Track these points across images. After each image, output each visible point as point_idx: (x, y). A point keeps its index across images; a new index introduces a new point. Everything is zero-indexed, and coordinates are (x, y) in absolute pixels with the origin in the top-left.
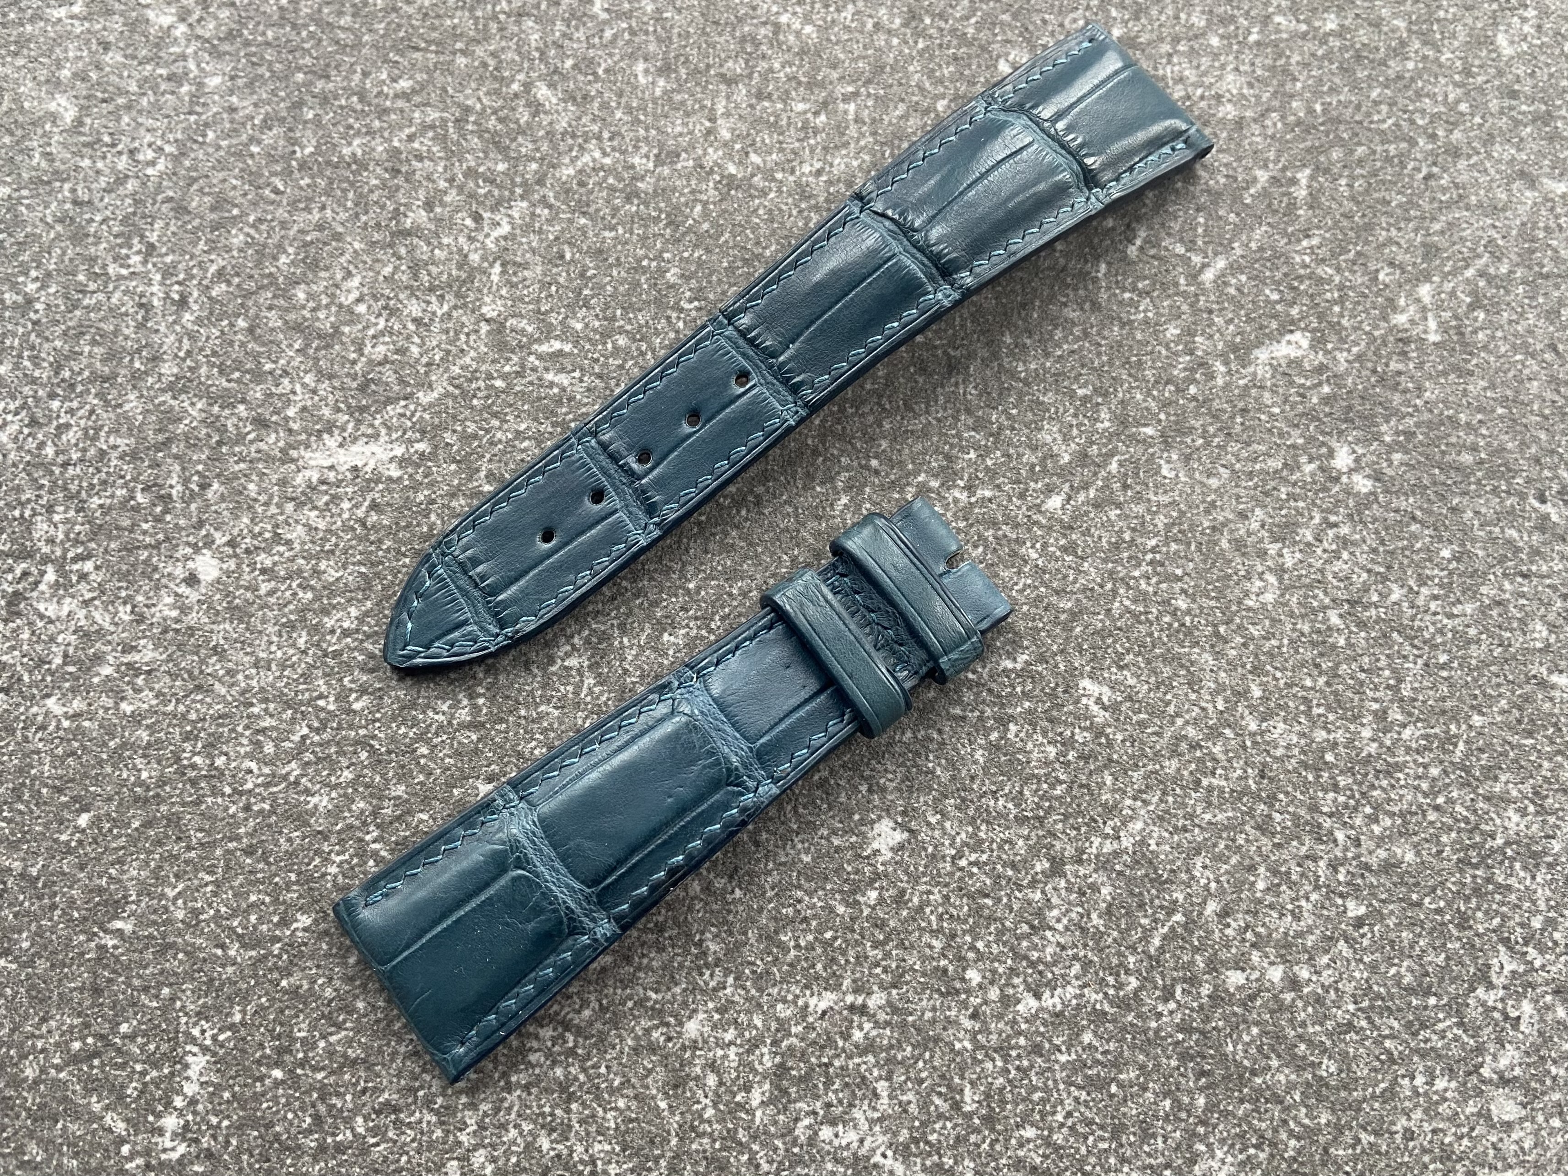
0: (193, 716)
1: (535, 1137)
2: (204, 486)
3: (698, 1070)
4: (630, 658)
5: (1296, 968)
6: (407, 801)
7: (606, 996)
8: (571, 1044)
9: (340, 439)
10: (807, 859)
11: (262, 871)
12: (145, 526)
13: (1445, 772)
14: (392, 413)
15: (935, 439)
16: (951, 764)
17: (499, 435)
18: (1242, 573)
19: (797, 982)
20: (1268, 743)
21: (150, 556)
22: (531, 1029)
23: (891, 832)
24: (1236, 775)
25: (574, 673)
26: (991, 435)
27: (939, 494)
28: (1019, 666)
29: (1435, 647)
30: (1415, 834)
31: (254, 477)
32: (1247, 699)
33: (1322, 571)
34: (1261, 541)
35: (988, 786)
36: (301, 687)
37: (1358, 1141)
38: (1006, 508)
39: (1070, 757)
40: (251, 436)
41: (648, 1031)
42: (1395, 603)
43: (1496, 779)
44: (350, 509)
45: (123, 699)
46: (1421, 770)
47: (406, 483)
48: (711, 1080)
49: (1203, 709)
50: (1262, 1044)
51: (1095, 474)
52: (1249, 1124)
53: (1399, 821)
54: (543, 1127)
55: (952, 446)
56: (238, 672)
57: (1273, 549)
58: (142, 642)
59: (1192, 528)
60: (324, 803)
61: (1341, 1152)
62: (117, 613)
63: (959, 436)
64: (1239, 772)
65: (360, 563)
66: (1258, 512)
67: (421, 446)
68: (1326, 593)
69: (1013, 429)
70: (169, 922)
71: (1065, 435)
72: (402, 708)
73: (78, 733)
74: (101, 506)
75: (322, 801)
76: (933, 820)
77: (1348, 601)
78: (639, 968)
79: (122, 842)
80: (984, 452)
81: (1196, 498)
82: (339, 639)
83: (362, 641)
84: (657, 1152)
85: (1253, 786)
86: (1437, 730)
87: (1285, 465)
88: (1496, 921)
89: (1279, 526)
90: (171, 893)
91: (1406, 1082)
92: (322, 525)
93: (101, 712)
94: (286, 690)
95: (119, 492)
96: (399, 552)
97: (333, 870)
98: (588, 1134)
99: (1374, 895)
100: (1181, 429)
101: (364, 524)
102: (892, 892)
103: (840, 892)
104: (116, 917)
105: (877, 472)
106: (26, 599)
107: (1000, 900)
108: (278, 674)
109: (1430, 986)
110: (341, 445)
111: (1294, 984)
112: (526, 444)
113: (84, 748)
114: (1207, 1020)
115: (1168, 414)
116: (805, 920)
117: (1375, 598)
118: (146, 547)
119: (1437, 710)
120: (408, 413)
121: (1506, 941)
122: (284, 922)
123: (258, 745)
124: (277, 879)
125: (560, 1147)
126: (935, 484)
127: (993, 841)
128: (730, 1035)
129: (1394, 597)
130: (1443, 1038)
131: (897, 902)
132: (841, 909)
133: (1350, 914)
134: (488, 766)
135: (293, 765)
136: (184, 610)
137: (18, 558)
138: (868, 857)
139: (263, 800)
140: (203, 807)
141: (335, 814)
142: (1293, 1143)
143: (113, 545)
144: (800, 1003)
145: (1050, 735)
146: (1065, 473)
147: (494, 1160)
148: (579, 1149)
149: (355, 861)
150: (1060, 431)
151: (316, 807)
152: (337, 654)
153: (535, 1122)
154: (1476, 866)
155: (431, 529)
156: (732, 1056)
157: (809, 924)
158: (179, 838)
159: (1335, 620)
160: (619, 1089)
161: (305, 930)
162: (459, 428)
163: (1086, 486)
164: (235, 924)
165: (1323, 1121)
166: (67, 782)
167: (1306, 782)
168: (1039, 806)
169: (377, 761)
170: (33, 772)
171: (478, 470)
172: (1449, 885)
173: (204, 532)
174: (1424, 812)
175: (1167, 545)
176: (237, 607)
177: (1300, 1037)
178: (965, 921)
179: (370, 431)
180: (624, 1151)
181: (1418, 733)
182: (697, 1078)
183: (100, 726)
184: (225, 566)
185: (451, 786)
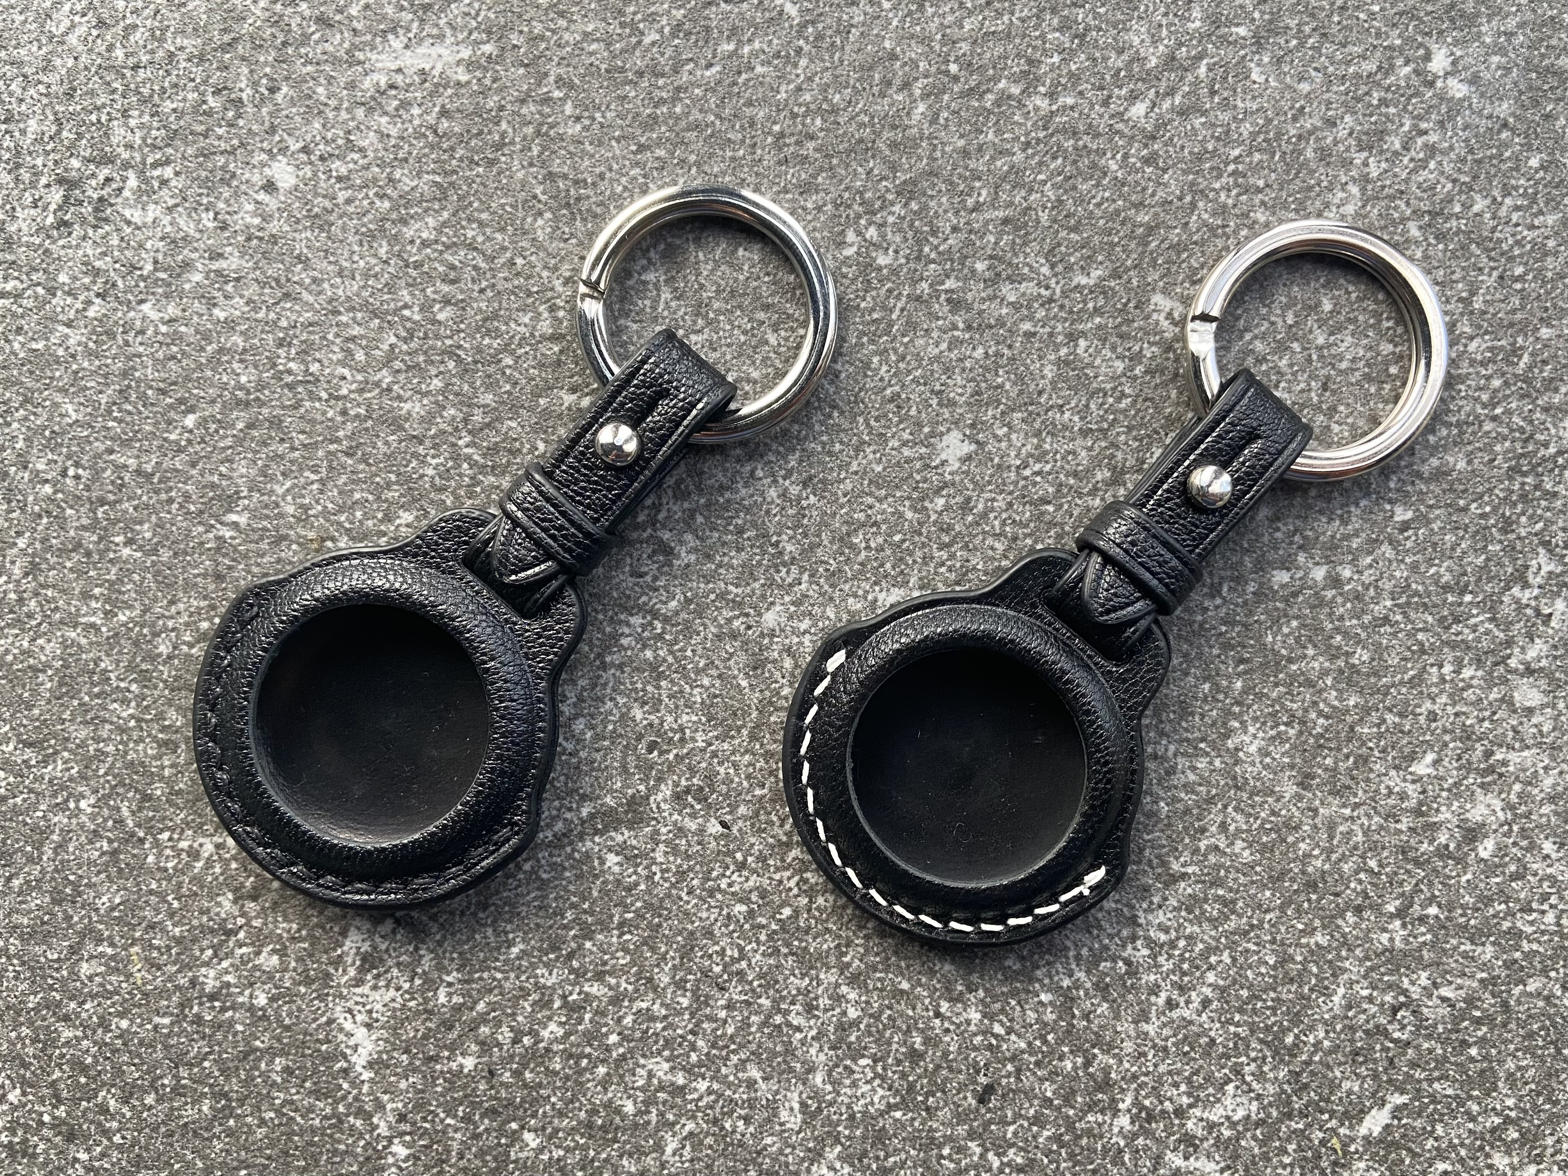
0: (284, 323)
1: (629, 709)
2: (273, 90)
3: (776, 654)
4: (705, 273)
5: (1339, 568)
6: (495, 409)
7: (691, 589)
8: (659, 631)
9: (406, 41)
10: (879, 469)
11: (363, 471)
12: (220, 131)
13: (1506, 384)
14: (456, 12)
15: (1017, 41)
16: (1020, 379)
17: (566, 36)
18: (1325, 184)
19: (867, 579)
20: (1335, 356)
21: (227, 163)
22: (622, 617)
23: (959, 443)
24: (1299, 388)
25: (651, 287)
26: (1076, 36)
27: (1019, 101)
28: (1092, 282)
29: (1511, 259)
30: (1469, 443)
31: (322, 80)
32: (1317, 313)
33: (1407, 181)
34: (1348, 150)
35: (1055, 401)
36: (386, 297)
37: (1384, 721)
38: (1088, 116)
39: (1137, 372)
40: (316, 36)
41: (729, 621)
42: (1477, 215)
43: (1556, 390)
44: (421, 116)
45: (215, 305)
46: (1483, 382)
47: (475, 88)
48: (788, 663)
49: (1273, 323)
50: (1299, 637)
51: (1182, 79)
52: (1283, 706)
53: (1455, 431)
54: (636, 700)
55: (1034, 48)
56: (323, 280)
57: (1359, 158)
58: (228, 249)
59: (1279, 136)
60: (417, 409)
61: (1366, 730)
62: (200, 221)
63: (1043, 37)
64: (1303, 385)
65: (434, 172)
66: (1348, 118)
67: (488, 48)
68: (1408, 204)
69: (1100, 29)
70: (281, 515)
71: (1153, 36)
72: (485, 320)
73: (176, 338)
74: (174, 110)
75: (415, 407)
76: (1000, 432)
77: (1429, 212)
78: (720, 566)
79: (229, 442)
80: (1068, 55)
81: (1285, 105)
82: (419, 250)
83: (441, 252)
84: (739, 723)
85: (1315, 399)
86: (1503, 342)
87: (1380, 68)
88: (1541, 525)
89: (1366, 133)
90: (280, 491)
91: (1435, 670)
92: (394, 132)
93: (195, 318)
94: (371, 300)
95: (190, 96)
96: (472, 161)
97: (430, 472)
98: (677, 707)
99: (1422, 501)
100: (1273, 28)
101: (435, 132)
102: (959, 499)
103: (909, 498)
104: (230, 510)
105: (956, 79)
106: (112, 205)
107: (1061, 506)
108: (362, 283)
109: (1467, 585)
110: (407, 47)
111: (1335, 581)
112: (594, 47)
113: (184, 353)
114: (1251, 613)
115: (1263, 13)
116: (875, 524)
117: (1457, 209)
118: (222, 153)
119: (1506, 323)
120: (473, 12)
121: (1546, 544)
122: (388, 518)
123: (349, 353)
124: (378, 479)
125: (652, 717)
126: (1015, 90)
127: (1057, 452)
128: (804, 625)
129: (1476, 208)
130: (1474, 631)
131: (962, 508)
132: (909, 515)
133: (1397, 519)
134: (572, 377)
135: (384, 372)
136: (266, 218)
137: (100, 163)
138: (936, 467)
139: (359, 405)
140: (302, 410)
141: (428, 419)
142: (1321, 721)
143: (190, 151)
144: (870, 597)
145: (1119, 350)
146: (1150, 77)
147: (593, 727)
148: (670, 719)
149: (450, 464)
150: (1149, 32)
151: (409, 413)
152: (418, 265)
153: (628, 696)
154: (1525, 474)
155: (503, 135)
156: (807, 643)
157: (879, 527)
158: (282, 440)
159: (1414, 232)
160: (704, 670)
161: (408, 526)
162: (526, 29)
163: (1171, 92)
164: (343, 519)
165: (1352, 703)
166: (171, 384)
167: (1367, 396)
168: (1103, 419)
169: (465, 371)
170: (137, 374)
171: (546, 75)
172: (1497, 491)
173: (277, 138)
174: (1480, 424)
175: (1250, 154)
176: (317, 216)
177: (1337, 629)
178: (1027, 526)
179: (435, 31)
180: (709, 721)
181: (1484, 346)
182: (775, 661)
183: (197, 332)
184: (301, 173)
185: (536, 395)
